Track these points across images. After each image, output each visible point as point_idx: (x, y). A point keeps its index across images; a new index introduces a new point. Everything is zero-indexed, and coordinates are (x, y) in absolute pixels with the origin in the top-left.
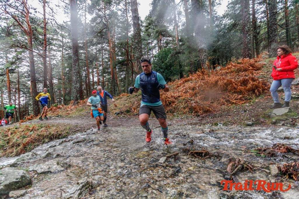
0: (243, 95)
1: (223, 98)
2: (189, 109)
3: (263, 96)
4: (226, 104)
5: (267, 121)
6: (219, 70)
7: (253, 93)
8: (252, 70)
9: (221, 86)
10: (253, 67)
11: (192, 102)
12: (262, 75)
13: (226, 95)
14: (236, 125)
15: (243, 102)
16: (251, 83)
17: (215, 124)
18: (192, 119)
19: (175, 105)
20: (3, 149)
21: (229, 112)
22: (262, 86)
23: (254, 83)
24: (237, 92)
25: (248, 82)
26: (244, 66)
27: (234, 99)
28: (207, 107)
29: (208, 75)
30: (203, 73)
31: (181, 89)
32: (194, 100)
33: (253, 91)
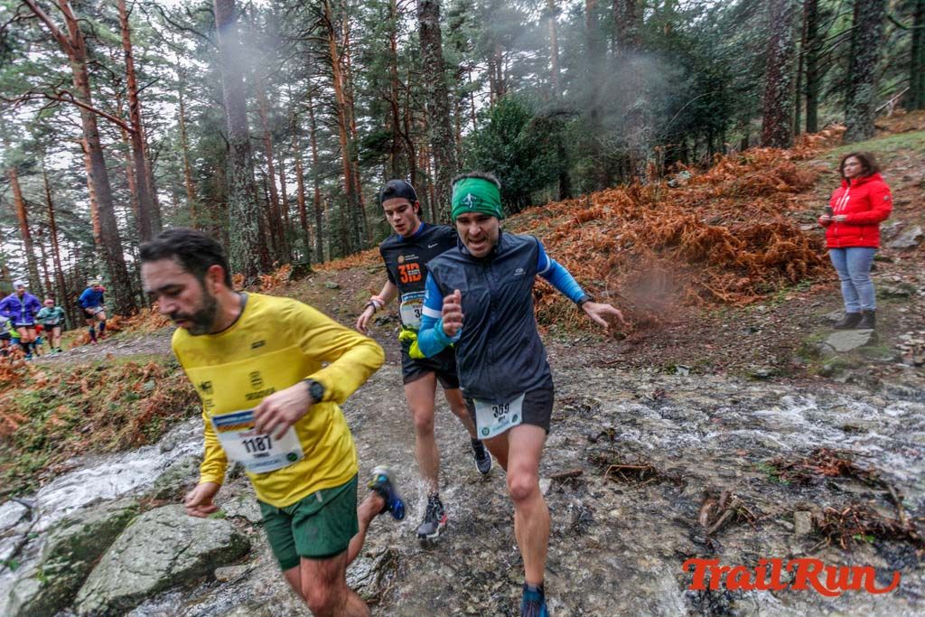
0: (751, 276)
1: (693, 284)
3: (808, 283)
4: (701, 304)
5: (809, 365)
6: (686, 182)
7: (781, 273)
8: (786, 190)
9: (688, 244)
10: (788, 182)
11: (603, 294)
12: (813, 208)
13: (702, 276)
14: (725, 374)
15: (751, 299)
16: (779, 242)
18: (603, 347)
19: (555, 300)
20: (77, 430)
21: (707, 329)
22: (807, 253)
23: (786, 243)
24: (734, 267)
25: (769, 237)
26: (761, 177)
27: (723, 290)
28: (647, 312)
29: (651, 204)
30: (635, 194)
31: (569, 245)
32: (609, 286)
33: (782, 266)
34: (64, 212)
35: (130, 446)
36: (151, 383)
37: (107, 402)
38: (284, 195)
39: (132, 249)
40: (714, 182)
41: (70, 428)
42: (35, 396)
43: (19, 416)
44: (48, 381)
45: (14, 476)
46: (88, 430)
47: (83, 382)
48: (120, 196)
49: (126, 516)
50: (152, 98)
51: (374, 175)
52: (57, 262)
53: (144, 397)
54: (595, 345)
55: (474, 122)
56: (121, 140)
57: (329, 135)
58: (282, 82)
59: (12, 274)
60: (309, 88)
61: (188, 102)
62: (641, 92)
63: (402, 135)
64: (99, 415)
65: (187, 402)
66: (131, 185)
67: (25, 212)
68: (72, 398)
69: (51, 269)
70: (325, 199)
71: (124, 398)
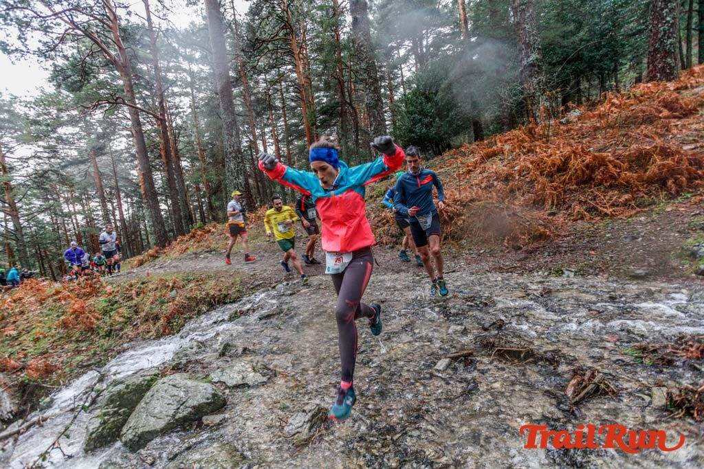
0: (632, 193)
1: (580, 202)
2: (496, 230)
3: (689, 195)
4: (588, 218)
7: (662, 188)
8: (668, 117)
9: (576, 169)
10: (671, 109)
11: (503, 214)
12: (696, 130)
13: (589, 195)
14: (606, 275)
15: (633, 212)
16: (659, 162)
17: (557, 272)
18: (503, 256)
19: (464, 221)
20: (131, 324)
21: (592, 238)
22: (687, 169)
23: (666, 162)
24: (617, 186)
25: (650, 159)
26: (644, 108)
27: (607, 206)
28: (540, 227)
29: (544, 139)
30: (531, 132)
31: (476, 177)
32: (508, 208)
33: (663, 182)
34: (123, 178)
35: (162, 335)
36: (174, 292)
37: (147, 305)
39: (166, 201)
40: (601, 116)
41: (126, 323)
42: (106, 301)
43: (96, 315)
44: (113, 292)
45: (95, 354)
46: (137, 324)
47: (133, 292)
48: (157, 165)
49: (152, 380)
50: (174, 94)
52: (121, 213)
53: (170, 302)
54: (497, 255)
56: (156, 126)
57: (295, 108)
58: (260, 73)
59: (96, 222)
60: (279, 75)
61: (197, 95)
62: (534, 49)
63: (348, 103)
64: (143, 314)
66: (163, 156)
67: (101, 181)
68: (128, 303)
69: (118, 217)
70: (295, 155)
71: (157, 302)
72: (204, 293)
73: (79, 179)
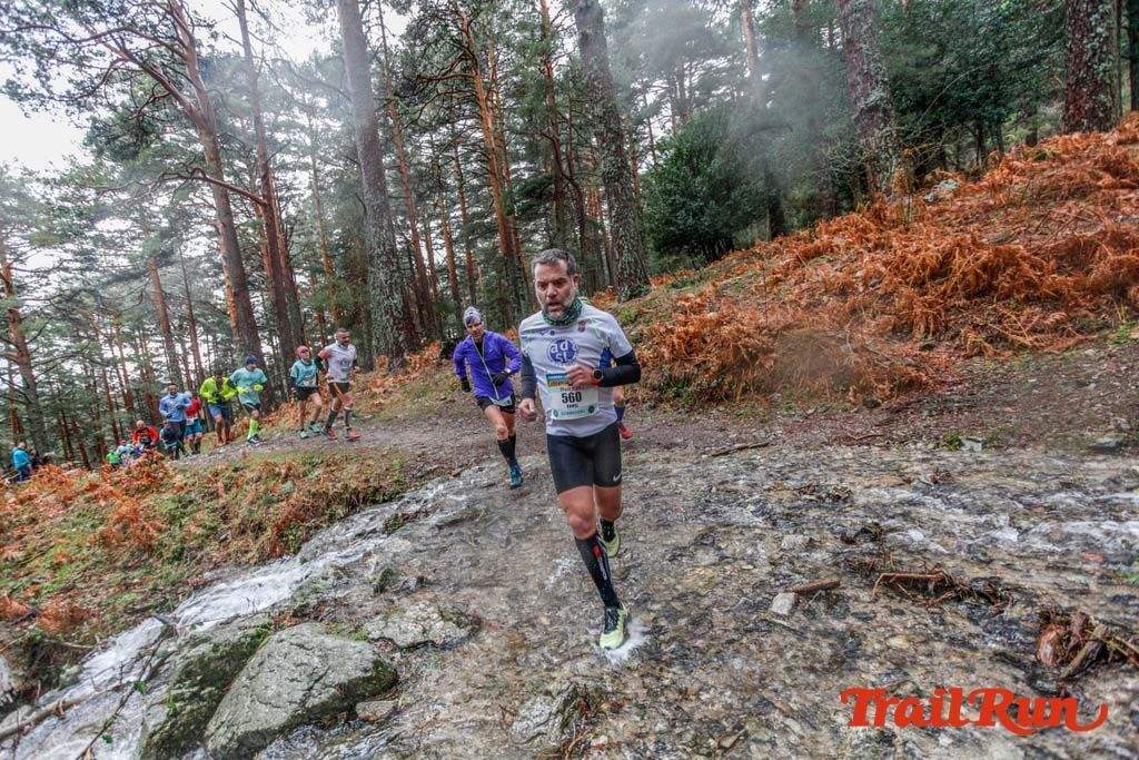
0: (1068, 309)
1: (975, 327)
2: (833, 376)
4: (990, 353)
6: (951, 195)
7: (1118, 301)
8: (1113, 187)
9: (965, 274)
10: (1116, 173)
11: (843, 349)
13: (989, 315)
14: (1041, 448)
15: (1071, 341)
16: (1111, 257)
17: (951, 443)
18: (849, 418)
19: (775, 361)
20: (215, 539)
21: (1004, 387)
23: (1124, 257)
24: (1039, 298)
25: (1094, 252)
26: (1071, 173)
27: (1024, 331)
28: (910, 369)
29: (901, 227)
30: (878, 216)
31: (790, 291)
32: (851, 338)
33: (1120, 291)
34: (201, 302)
35: (269, 557)
36: (289, 485)
37: (243, 505)
38: (432, 264)
39: (270, 340)
40: (995, 188)
41: (207, 537)
42: (173, 501)
43: (158, 523)
44: (186, 485)
45: (155, 590)
46: (226, 538)
47: (220, 484)
48: (256, 280)
49: (259, 636)
50: (284, 167)
51: (535, 231)
52: (197, 358)
53: (283, 501)
54: (837, 417)
55: (654, 155)
56: (255, 218)
57: (479, 188)
58: (424, 130)
60: (454, 135)
61: (322, 167)
62: (877, 82)
63: (567, 178)
64: (237, 522)
65: (328, 505)
66: (266, 267)
67: (165, 306)
68: (210, 503)
70: (479, 264)
71: (261, 502)
72: (339, 485)
73: (131, 304)
